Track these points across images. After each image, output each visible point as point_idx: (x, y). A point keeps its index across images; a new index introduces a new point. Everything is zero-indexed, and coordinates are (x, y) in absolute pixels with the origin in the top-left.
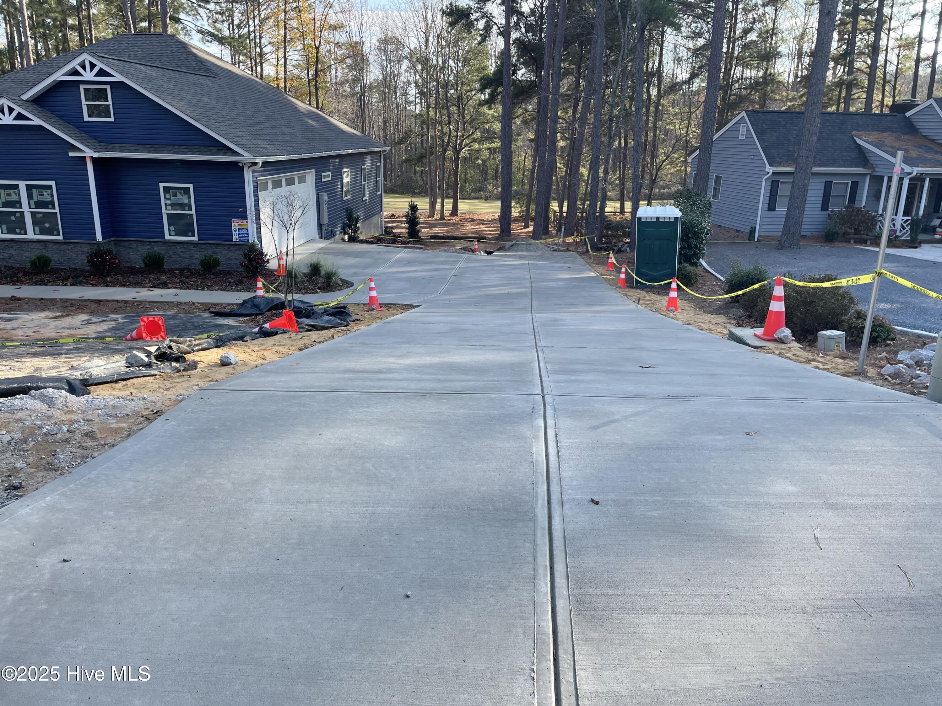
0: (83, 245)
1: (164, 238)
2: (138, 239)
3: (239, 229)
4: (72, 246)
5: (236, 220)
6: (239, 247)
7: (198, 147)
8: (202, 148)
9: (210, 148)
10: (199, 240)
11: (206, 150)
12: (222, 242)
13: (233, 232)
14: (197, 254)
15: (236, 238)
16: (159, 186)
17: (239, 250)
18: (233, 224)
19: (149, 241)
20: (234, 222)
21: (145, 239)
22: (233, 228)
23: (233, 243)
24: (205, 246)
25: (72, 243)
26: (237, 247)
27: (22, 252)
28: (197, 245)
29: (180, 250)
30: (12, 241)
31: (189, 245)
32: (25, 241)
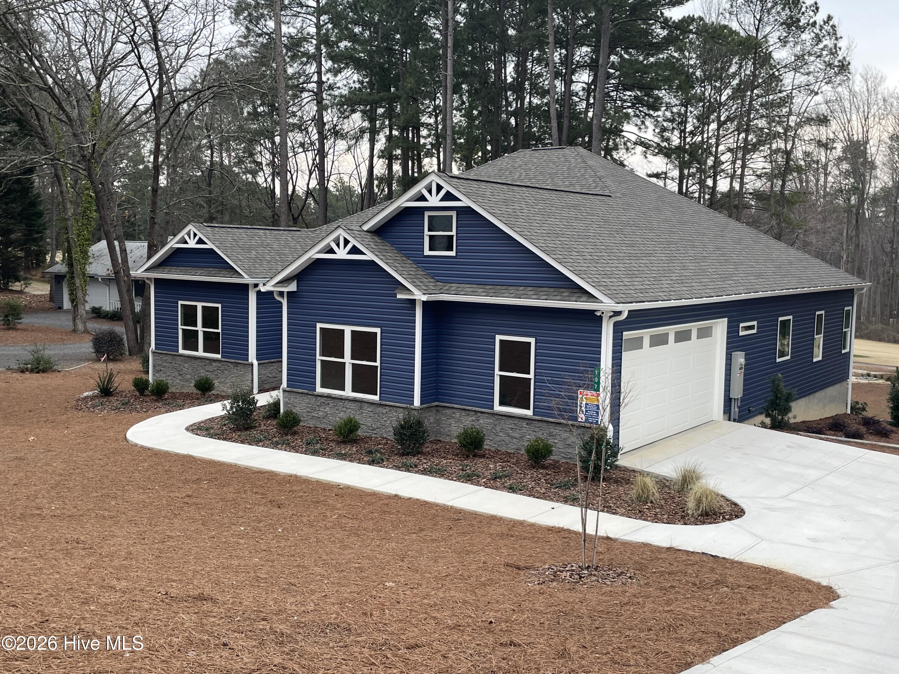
0: (398, 409)
1: (493, 409)
2: (463, 407)
3: (587, 404)
4: (388, 409)
5: (584, 392)
6: (585, 430)
7: (546, 289)
8: (552, 290)
9: (562, 290)
10: (534, 414)
11: (555, 293)
12: (562, 421)
13: (579, 408)
14: (529, 435)
15: (582, 417)
16: (495, 339)
17: (584, 434)
18: (579, 396)
19: (475, 411)
20: (581, 393)
21: (470, 408)
22: (579, 402)
23: (579, 424)
24: (540, 424)
25: (386, 405)
26: (582, 429)
27: (337, 412)
28: (530, 422)
29: (510, 426)
30: (329, 397)
31: (521, 420)
32: (341, 399)
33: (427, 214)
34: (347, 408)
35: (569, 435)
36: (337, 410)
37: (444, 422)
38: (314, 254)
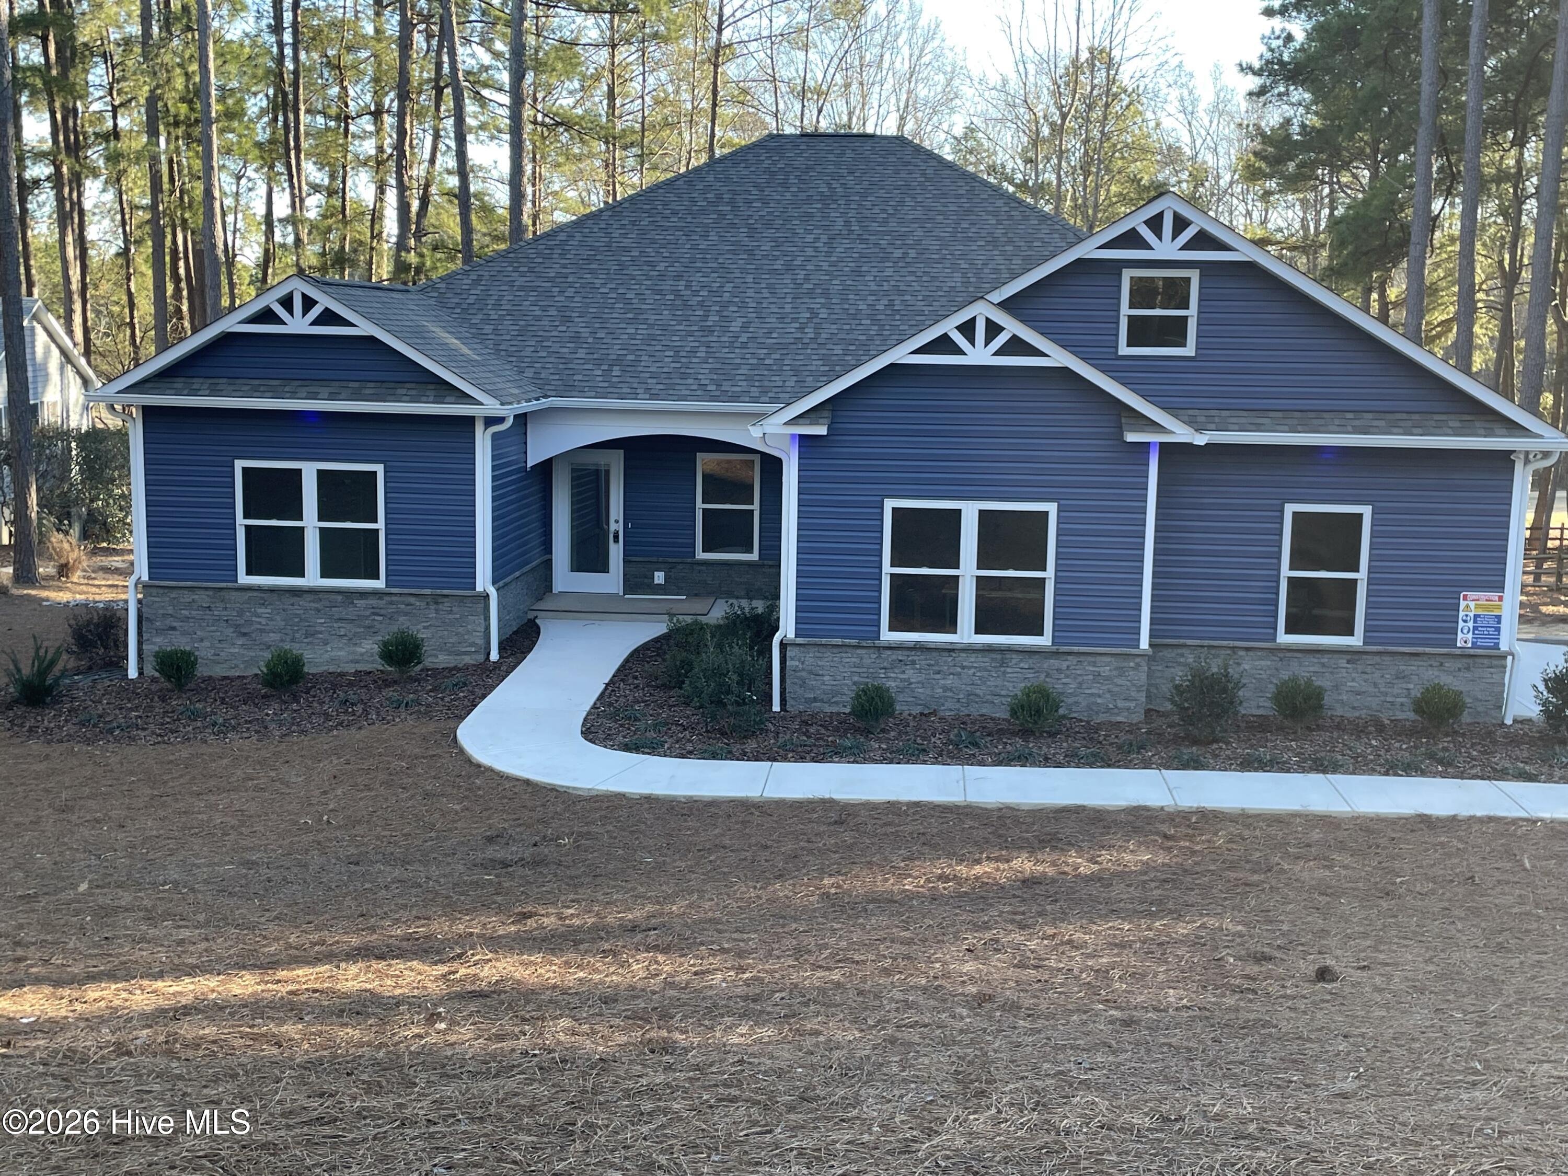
0: (1099, 658)
1: (1275, 640)
3: (1476, 616)
4: (1072, 660)
5: (1472, 594)
6: (1470, 661)
9: (1446, 418)
10: (1364, 643)
12: (1428, 650)
13: (1461, 624)
14: (1353, 680)
15: (1464, 638)
16: (1282, 511)
17: (1468, 669)
18: (1463, 604)
19: (1233, 648)
20: (1465, 598)
22: (1461, 614)
23: (1458, 652)
24: (1377, 659)
25: (1071, 653)
26: (1465, 660)
27: (938, 676)
28: (1356, 657)
29: (1312, 669)
30: (919, 648)
31: (1336, 656)
32: (950, 650)
33: (1127, 275)
34: (963, 668)
35: (1436, 673)
36: (938, 672)
37: (1159, 674)
38: (902, 354)
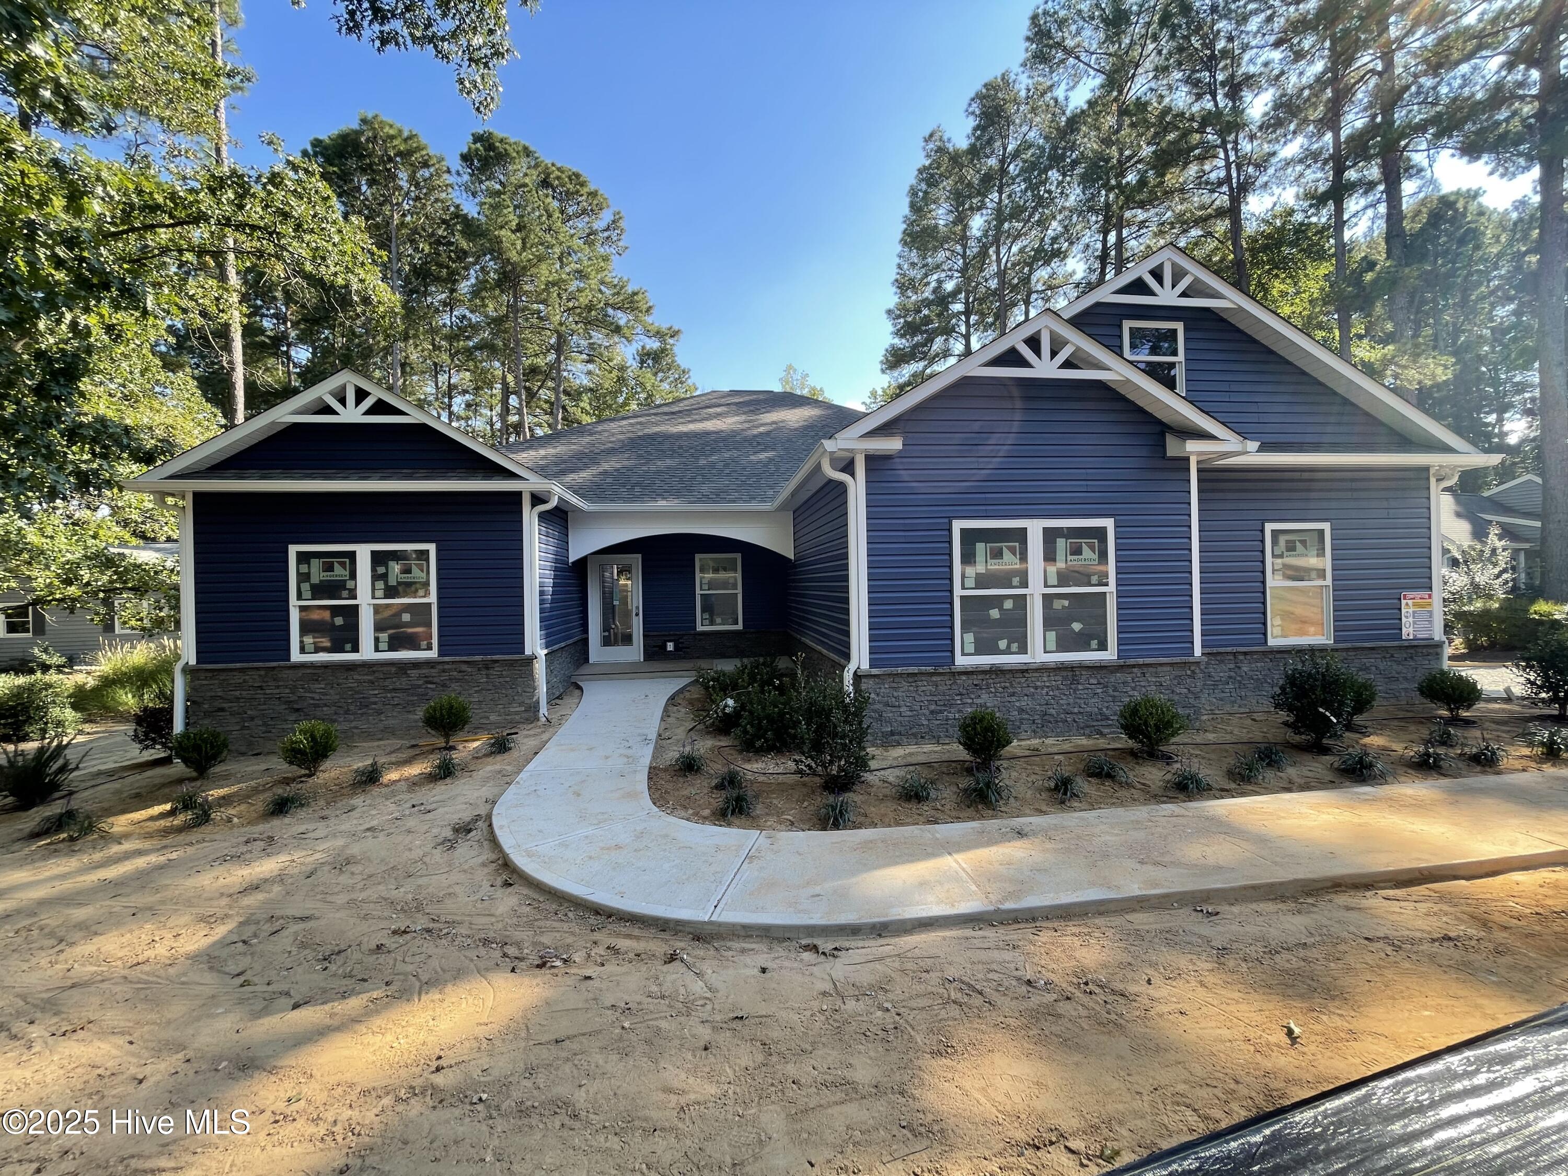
0: (1160, 669)
1: (1266, 643)
3: (1414, 612)
4: (1137, 672)
5: (1410, 594)
6: (1412, 651)
10: (1339, 641)
12: (1382, 644)
13: (1404, 620)
15: (1407, 632)
16: (1264, 529)
17: (1411, 658)
18: (1403, 603)
19: (1235, 653)
20: (1405, 597)
21: (1224, 649)
22: (1403, 611)
25: (1134, 666)
26: (1409, 651)
27: (1014, 699)
30: (996, 671)
32: (1023, 671)
33: (1127, 325)
34: (1036, 688)
35: (1389, 664)
36: (1013, 694)
38: (972, 368)
